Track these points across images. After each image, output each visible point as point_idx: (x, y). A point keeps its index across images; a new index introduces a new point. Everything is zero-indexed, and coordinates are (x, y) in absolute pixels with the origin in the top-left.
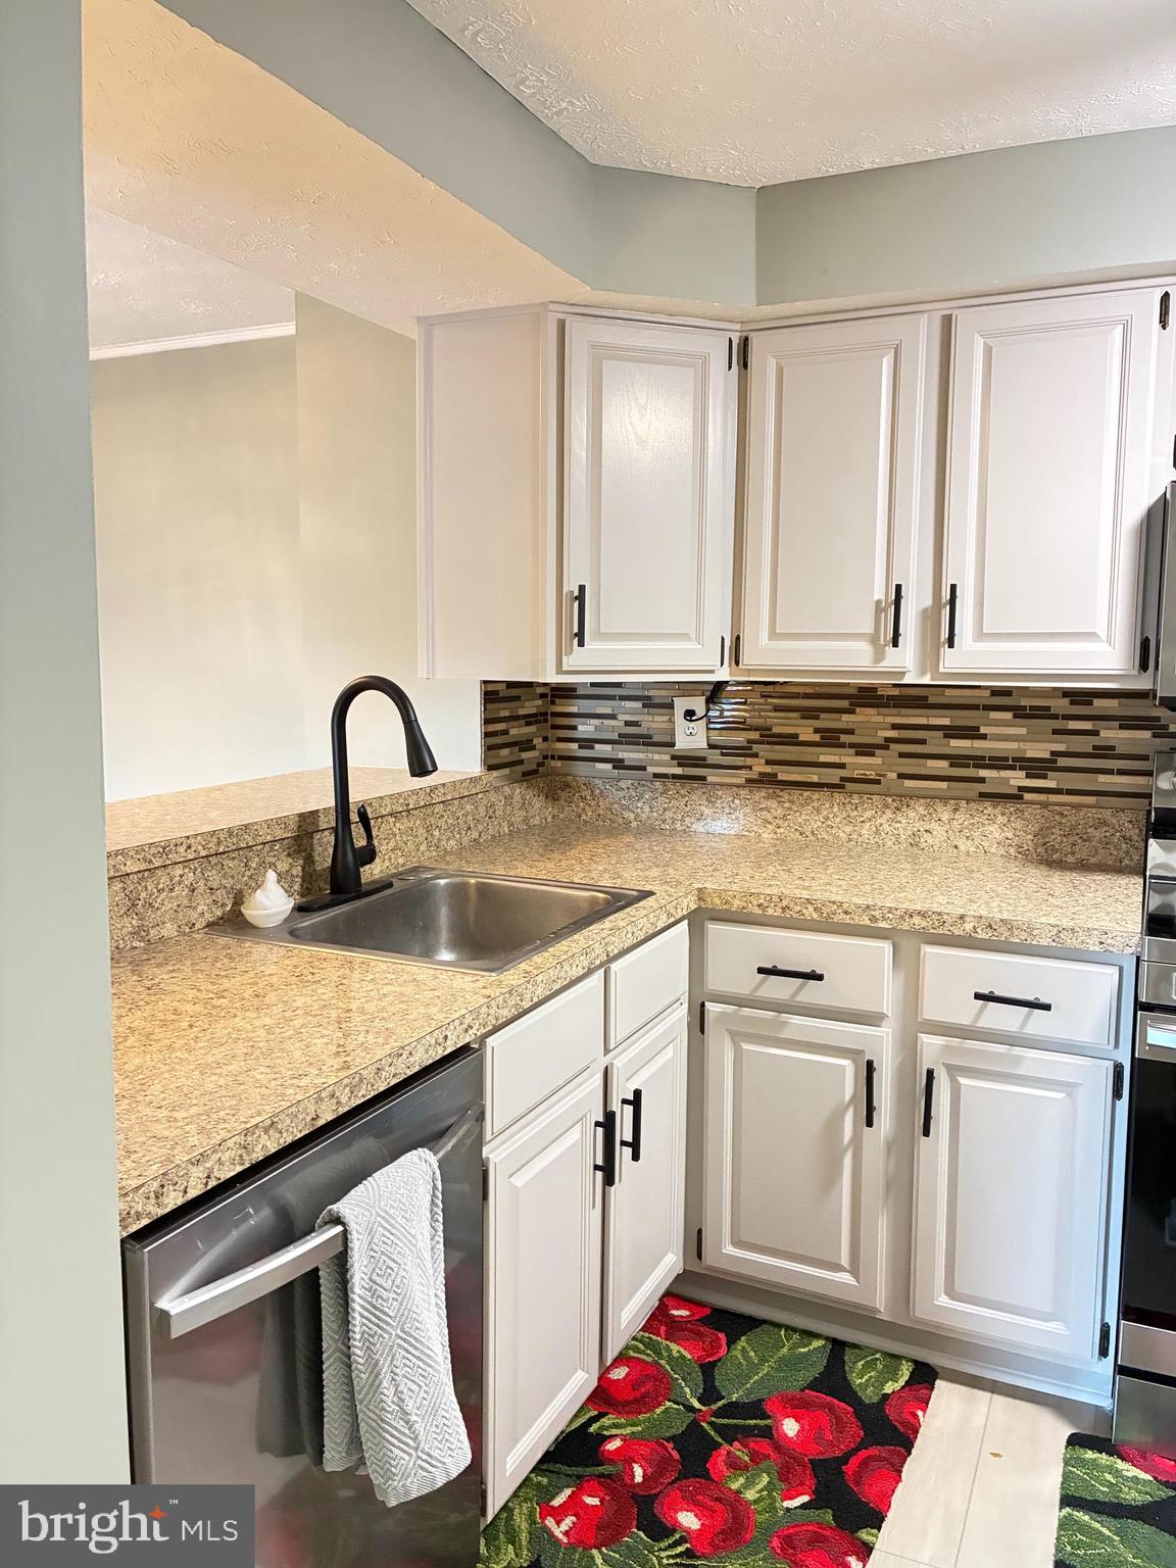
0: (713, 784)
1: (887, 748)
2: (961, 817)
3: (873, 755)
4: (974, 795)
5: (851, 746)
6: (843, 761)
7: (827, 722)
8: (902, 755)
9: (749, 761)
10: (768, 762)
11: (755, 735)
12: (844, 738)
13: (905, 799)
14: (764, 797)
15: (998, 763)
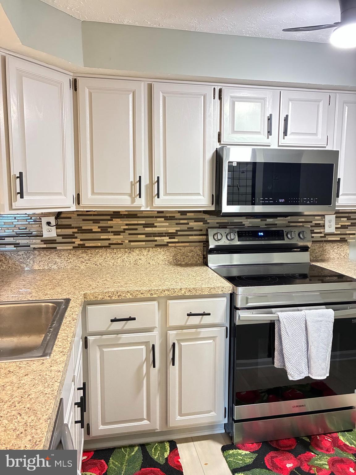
0: (60, 250)
1: (124, 232)
2: (150, 253)
3: (120, 235)
4: (153, 246)
5: (112, 232)
6: (109, 238)
7: (102, 224)
8: (130, 234)
9: (74, 240)
10: (81, 240)
11: (76, 230)
12: (109, 230)
13: (132, 249)
14: (81, 253)
15: (161, 235)
